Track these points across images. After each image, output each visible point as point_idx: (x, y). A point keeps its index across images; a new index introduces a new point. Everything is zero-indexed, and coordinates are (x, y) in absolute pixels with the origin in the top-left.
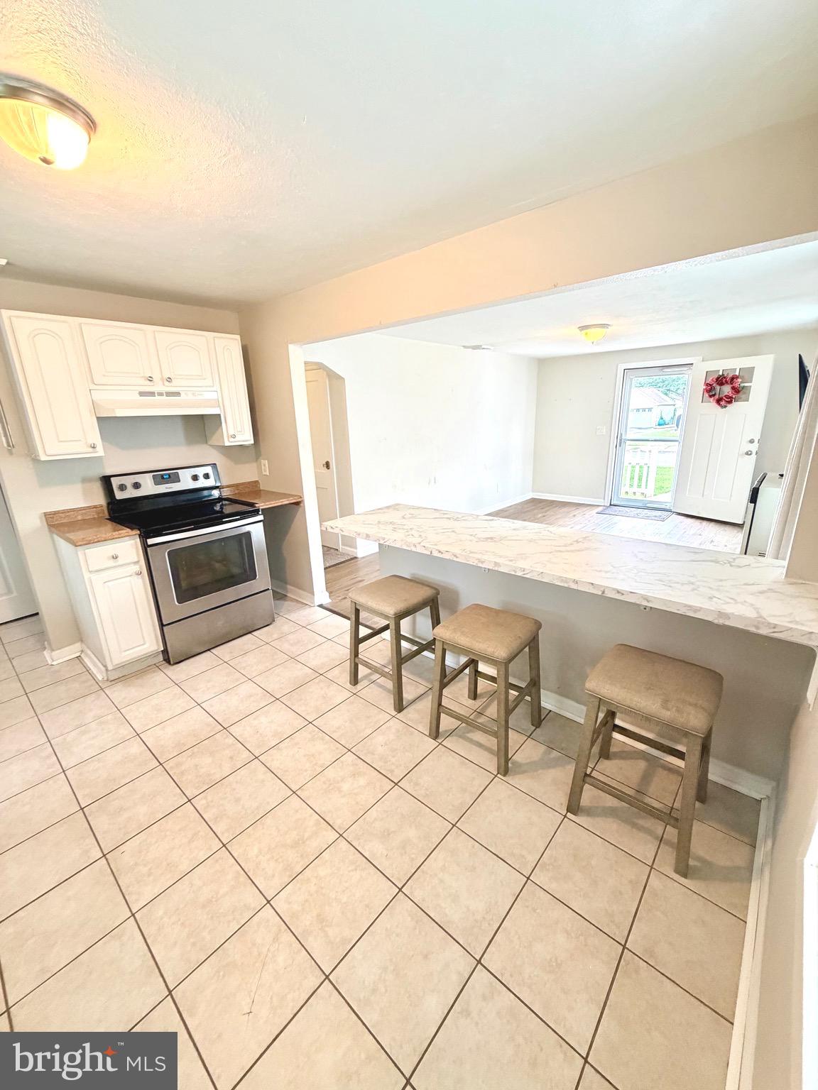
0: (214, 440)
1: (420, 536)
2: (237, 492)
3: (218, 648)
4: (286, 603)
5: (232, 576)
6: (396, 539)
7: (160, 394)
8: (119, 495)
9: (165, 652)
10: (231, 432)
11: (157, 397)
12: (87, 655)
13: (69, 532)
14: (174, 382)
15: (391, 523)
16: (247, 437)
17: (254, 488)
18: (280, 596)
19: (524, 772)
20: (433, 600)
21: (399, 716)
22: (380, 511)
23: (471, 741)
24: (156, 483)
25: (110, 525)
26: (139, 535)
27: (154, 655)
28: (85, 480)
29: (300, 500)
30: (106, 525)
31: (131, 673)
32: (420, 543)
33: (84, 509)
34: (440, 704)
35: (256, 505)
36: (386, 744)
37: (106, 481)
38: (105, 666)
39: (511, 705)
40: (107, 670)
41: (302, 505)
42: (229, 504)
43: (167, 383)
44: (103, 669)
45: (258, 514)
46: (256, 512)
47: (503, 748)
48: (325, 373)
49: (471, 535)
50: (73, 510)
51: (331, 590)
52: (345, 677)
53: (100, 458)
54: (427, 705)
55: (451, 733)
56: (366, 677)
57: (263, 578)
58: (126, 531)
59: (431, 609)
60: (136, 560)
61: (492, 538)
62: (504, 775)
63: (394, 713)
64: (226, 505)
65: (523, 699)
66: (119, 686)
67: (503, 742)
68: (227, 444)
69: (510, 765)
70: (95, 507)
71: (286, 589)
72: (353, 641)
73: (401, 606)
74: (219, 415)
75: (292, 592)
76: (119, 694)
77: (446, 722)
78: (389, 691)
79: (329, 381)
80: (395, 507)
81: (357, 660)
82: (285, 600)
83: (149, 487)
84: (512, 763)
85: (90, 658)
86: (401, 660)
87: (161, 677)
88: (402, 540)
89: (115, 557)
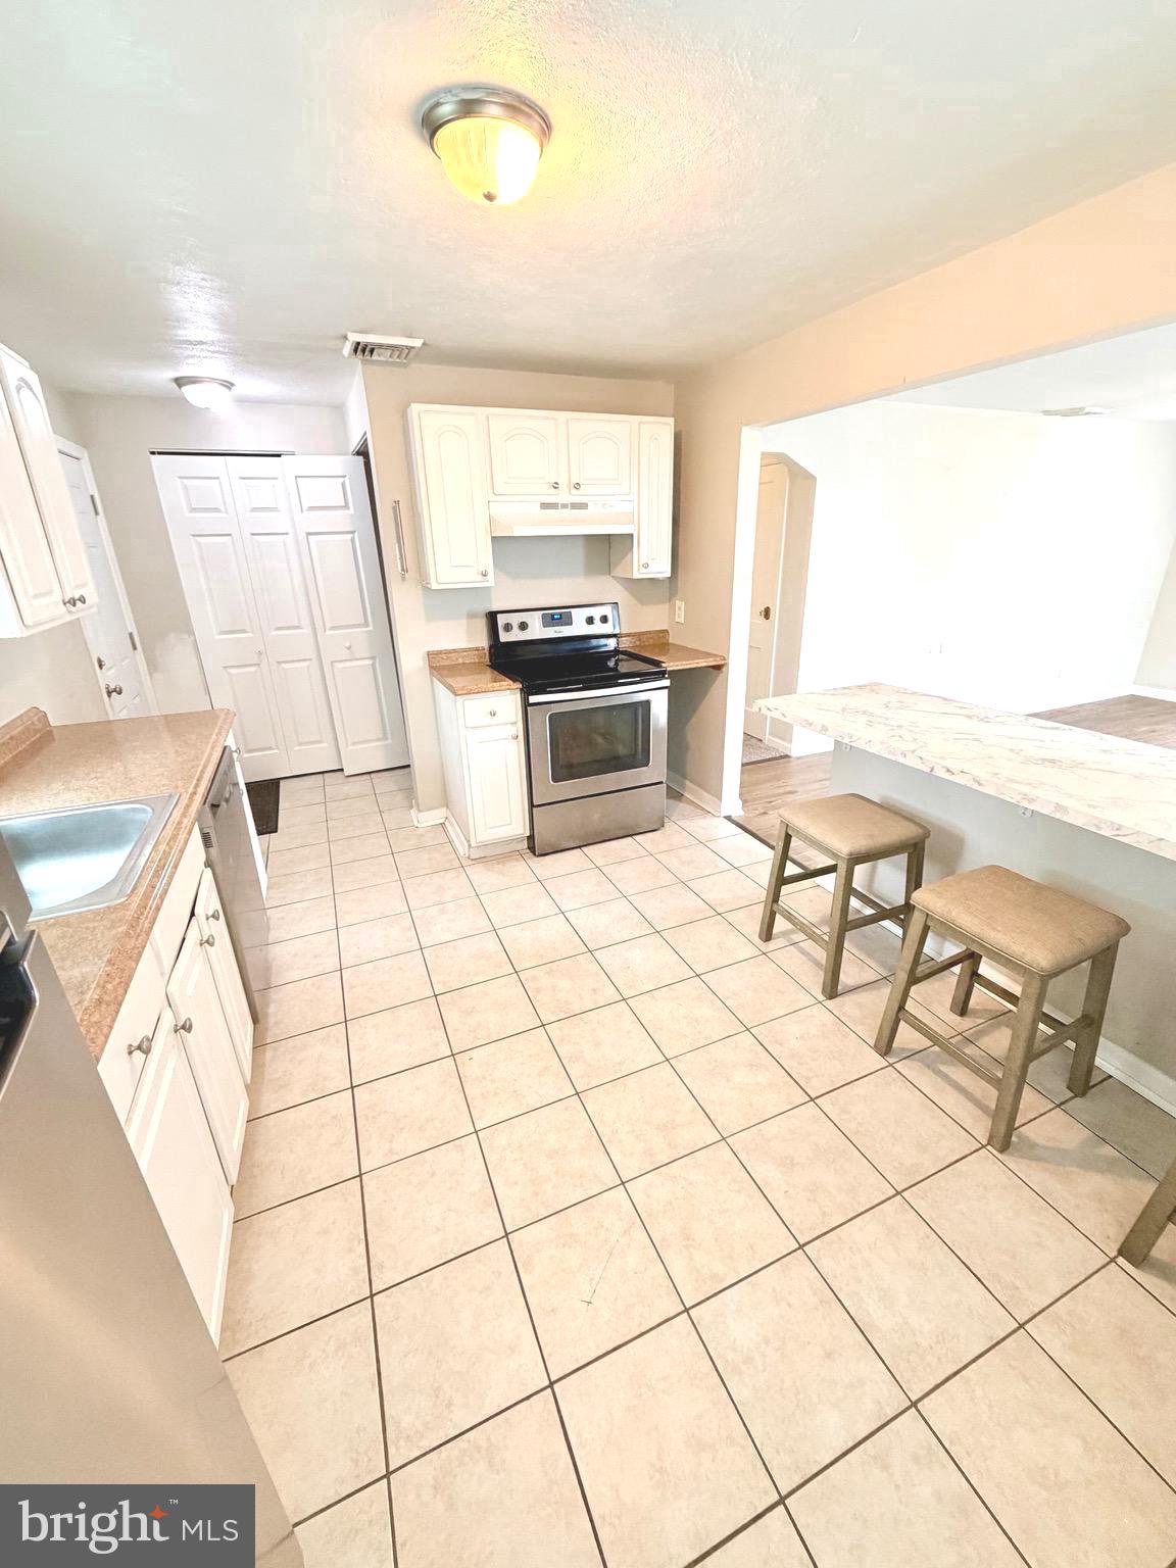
0: (619, 572)
1: (915, 739)
2: (638, 643)
3: (591, 847)
4: (682, 805)
5: (617, 758)
6: (869, 738)
7: (564, 506)
8: (504, 637)
9: (531, 838)
10: (643, 562)
11: (560, 511)
12: (451, 824)
13: (448, 676)
14: (582, 490)
15: (864, 713)
16: (662, 568)
17: (660, 639)
18: (675, 795)
19: (1039, 1159)
20: (915, 845)
21: (829, 1003)
22: (846, 691)
23: (946, 1077)
24: (546, 625)
25: (489, 674)
26: (521, 690)
27: (518, 840)
28: (471, 616)
29: (723, 662)
30: (485, 673)
31: (494, 855)
32: (913, 752)
33: (465, 650)
34: (901, 1008)
35: (663, 665)
36: (802, 1038)
37: (492, 617)
38: (468, 841)
39: (1038, 1045)
40: (470, 846)
41: (724, 669)
42: (626, 660)
43: (574, 491)
44: (466, 844)
45: (663, 678)
46: (661, 675)
47: (1008, 1108)
48: (786, 469)
49: (1012, 750)
50: (455, 651)
51: (747, 797)
52: (754, 927)
53: (488, 588)
54: (878, 1002)
55: (912, 1055)
56: (784, 934)
57: (657, 767)
58: (507, 683)
59: (909, 856)
60: (514, 720)
61: (1053, 761)
62: (1002, 1151)
63: (821, 998)
64: (622, 660)
65: (1061, 1043)
66: (479, 868)
67: (1010, 1099)
68: (636, 575)
69: (1014, 1139)
70: (477, 649)
71: (683, 787)
72: (774, 880)
73: (862, 843)
74: (632, 535)
75: (691, 791)
76: (481, 876)
77: (906, 1035)
78: (818, 964)
79: (791, 481)
80: (873, 687)
81: (775, 907)
82: (680, 800)
83: (537, 631)
84: (1019, 1137)
85: (453, 826)
86: (846, 924)
87: (526, 869)
88: (882, 743)
89: (493, 714)
